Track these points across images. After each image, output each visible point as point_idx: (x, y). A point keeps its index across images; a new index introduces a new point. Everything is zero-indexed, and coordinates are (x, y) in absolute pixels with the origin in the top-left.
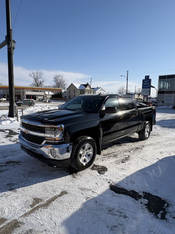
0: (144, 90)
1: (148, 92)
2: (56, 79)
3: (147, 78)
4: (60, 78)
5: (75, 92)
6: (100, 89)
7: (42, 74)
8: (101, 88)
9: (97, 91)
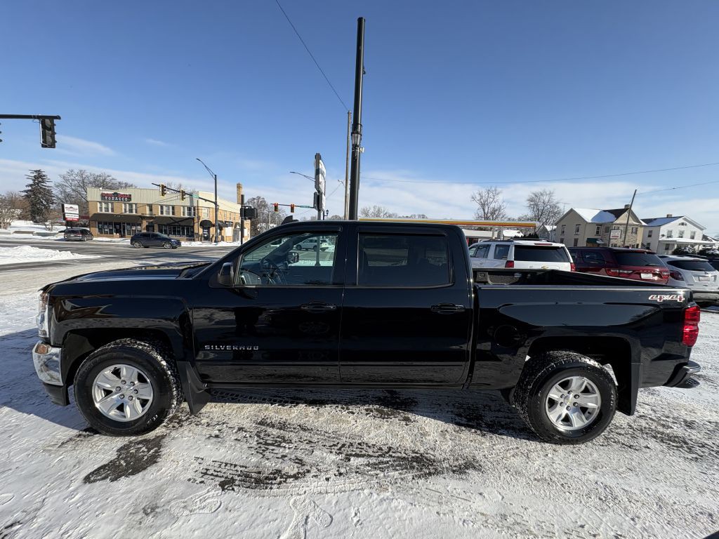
2: (534, 202)
4: (546, 198)
5: (578, 231)
6: (681, 220)
7: (498, 194)
8: (685, 219)
9: (662, 228)
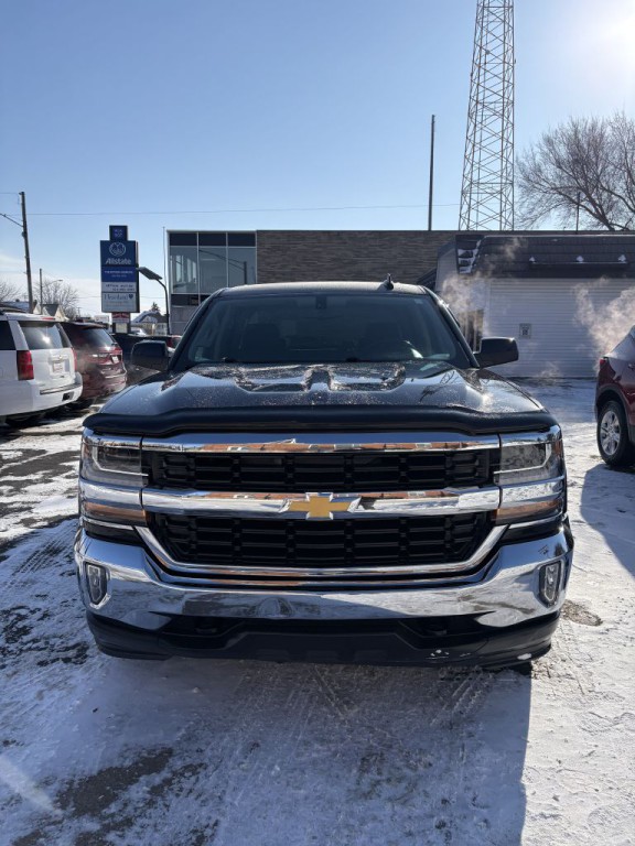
0: (110, 289)
1: (131, 296)
3: (118, 233)
